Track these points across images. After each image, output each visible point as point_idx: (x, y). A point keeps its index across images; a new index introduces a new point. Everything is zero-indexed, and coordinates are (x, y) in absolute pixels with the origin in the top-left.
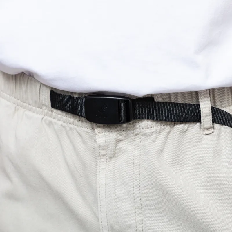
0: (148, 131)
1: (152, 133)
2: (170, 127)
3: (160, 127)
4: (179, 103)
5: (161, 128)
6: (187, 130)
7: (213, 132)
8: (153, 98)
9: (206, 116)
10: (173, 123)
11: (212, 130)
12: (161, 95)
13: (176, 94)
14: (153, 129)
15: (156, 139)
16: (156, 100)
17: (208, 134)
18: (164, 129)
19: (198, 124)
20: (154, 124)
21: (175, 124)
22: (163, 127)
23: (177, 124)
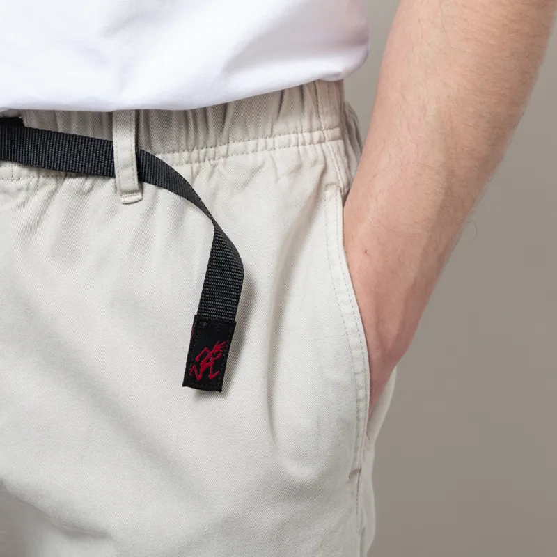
0: (12, 185)
1: (20, 190)
2: (57, 181)
3: (36, 179)
4: (73, 135)
5: (38, 181)
6: (91, 190)
7: (140, 200)
8: (21, 120)
9: (125, 166)
10: (63, 174)
11: (139, 196)
12: (38, 113)
13: (68, 115)
14: (23, 183)
15: (25, 202)
16: (26, 124)
17: (129, 203)
18: (45, 184)
19: (112, 180)
20: (25, 171)
21: (66, 176)
22: (42, 179)
23: (71, 176)
